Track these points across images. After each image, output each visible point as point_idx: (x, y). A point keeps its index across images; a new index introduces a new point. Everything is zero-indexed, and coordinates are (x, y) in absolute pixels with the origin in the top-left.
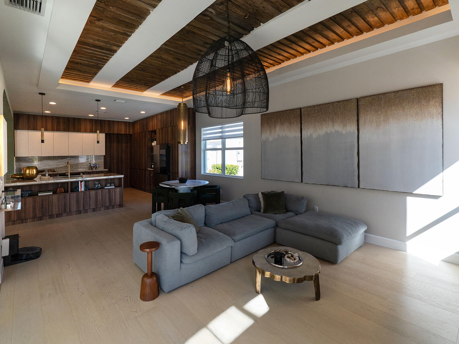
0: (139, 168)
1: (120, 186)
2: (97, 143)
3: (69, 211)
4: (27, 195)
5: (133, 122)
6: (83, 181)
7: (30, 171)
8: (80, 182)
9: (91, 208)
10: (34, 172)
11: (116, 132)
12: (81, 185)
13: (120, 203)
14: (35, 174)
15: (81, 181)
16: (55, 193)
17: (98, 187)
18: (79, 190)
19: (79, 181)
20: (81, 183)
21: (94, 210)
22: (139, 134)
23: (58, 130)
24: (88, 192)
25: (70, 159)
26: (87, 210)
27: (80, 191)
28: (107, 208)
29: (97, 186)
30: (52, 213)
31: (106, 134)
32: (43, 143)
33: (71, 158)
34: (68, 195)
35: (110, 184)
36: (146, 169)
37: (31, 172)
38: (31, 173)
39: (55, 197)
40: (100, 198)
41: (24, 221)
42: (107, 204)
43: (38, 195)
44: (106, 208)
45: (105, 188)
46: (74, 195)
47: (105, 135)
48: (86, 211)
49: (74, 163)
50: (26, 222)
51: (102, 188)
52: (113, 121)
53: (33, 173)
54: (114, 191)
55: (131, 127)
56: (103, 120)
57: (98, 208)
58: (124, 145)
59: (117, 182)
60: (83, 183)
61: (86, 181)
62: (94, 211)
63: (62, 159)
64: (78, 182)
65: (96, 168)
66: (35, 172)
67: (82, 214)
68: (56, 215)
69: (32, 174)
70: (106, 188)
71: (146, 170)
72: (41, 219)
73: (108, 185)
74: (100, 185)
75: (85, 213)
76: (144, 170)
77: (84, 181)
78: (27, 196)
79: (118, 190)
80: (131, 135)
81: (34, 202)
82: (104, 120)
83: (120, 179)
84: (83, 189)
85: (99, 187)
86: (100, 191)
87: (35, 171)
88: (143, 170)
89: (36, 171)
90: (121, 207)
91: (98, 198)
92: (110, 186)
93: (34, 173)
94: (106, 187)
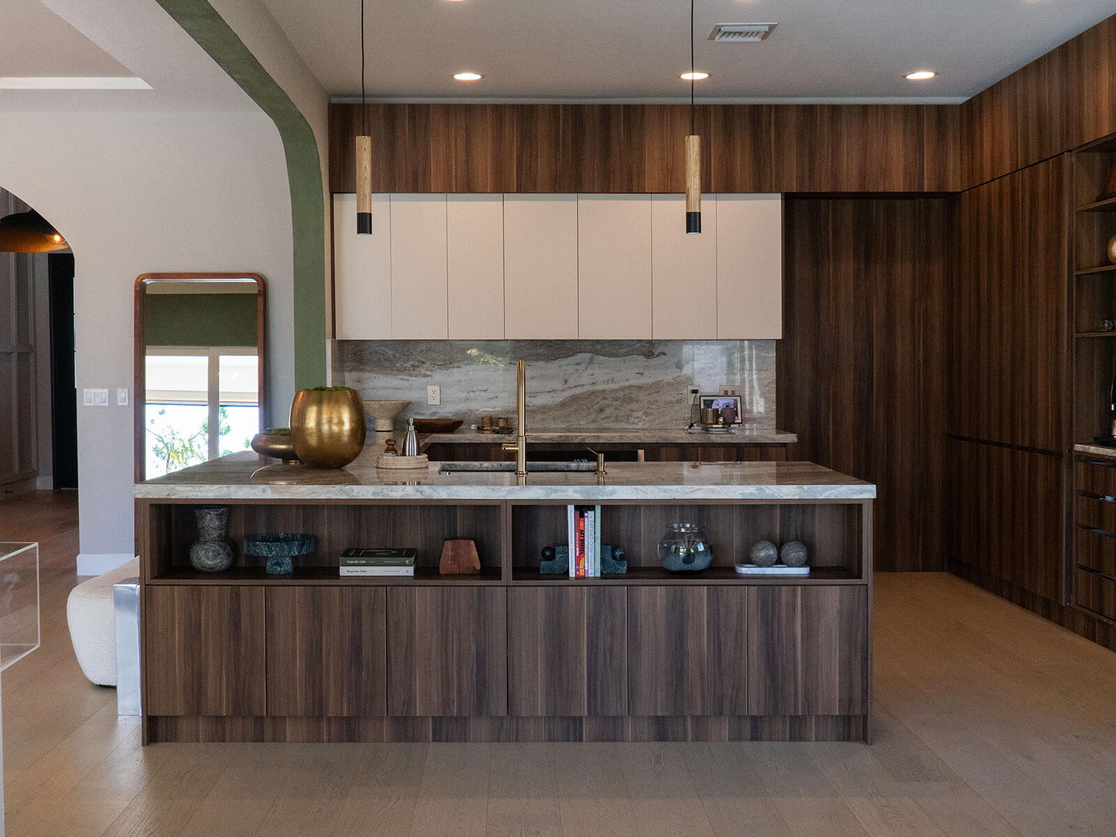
0: (1007, 440)
1: (847, 569)
2: (689, 230)
3: (502, 711)
4: (287, 566)
5: (969, 102)
6: (592, 508)
7: (325, 417)
8: (571, 509)
9: (645, 708)
10: (341, 423)
11: (850, 184)
12: (581, 533)
13: (851, 701)
14: (346, 439)
15: (582, 509)
16: (427, 569)
17: (689, 558)
18: (567, 572)
19: (571, 501)
20: (582, 516)
21: (662, 730)
22: (1007, 180)
23: (526, 185)
24: (620, 591)
25: (591, 361)
26: (616, 720)
27: (572, 573)
28: (754, 727)
29: (682, 551)
30: (409, 702)
31: (790, 201)
32: (365, 232)
33: (597, 353)
34: (497, 593)
35: (779, 546)
36: (1065, 451)
37: (330, 422)
38: (325, 428)
39: (425, 598)
40: (699, 642)
41: (268, 727)
42: (754, 703)
43: (334, 573)
44: (747, 728)
45: (739, 577)
46: (534, 596)
47: (780, 201)
48: (610, 731)
49: (611, 386)
50: (278, 738)
51: (720, 569)
52: (835, 109)
53: (335, 428)
54: (806, 608)
55: (951, 143)
56: (770, 106)
57: (689, 720)
58: (904, 272)
59: (827, 536)
60: (592, 522)
61: (611, 511)
62: (661, 736)
63: (548, 359)
64: (558, 508)
65: (727, 424)
66: (347, 427)
67: (585, 746)
68: (431, 719)
69: (331, 433)
70: (745, 570)
71: (1059, 455)
72: (349, 731)
73: (762, 554)
74: (701, 548)
75: (601, 737)
76: (1044, 452)
77: (598, 509)
78: (286, 576)
79: (832, 595)
80: (951, 199)
81: (316, 612)
82: (778, 108)
83: (851, 510)
84: (592, 566)
85: (700, 563)
86: (699, 594)
87: (346, 416)
88: (1040, 456)
89: (352, 420)
90: (857, 740)
91: (691, 645)
92: (779, 562)
93: (341, 431)
94: (748, 561)
